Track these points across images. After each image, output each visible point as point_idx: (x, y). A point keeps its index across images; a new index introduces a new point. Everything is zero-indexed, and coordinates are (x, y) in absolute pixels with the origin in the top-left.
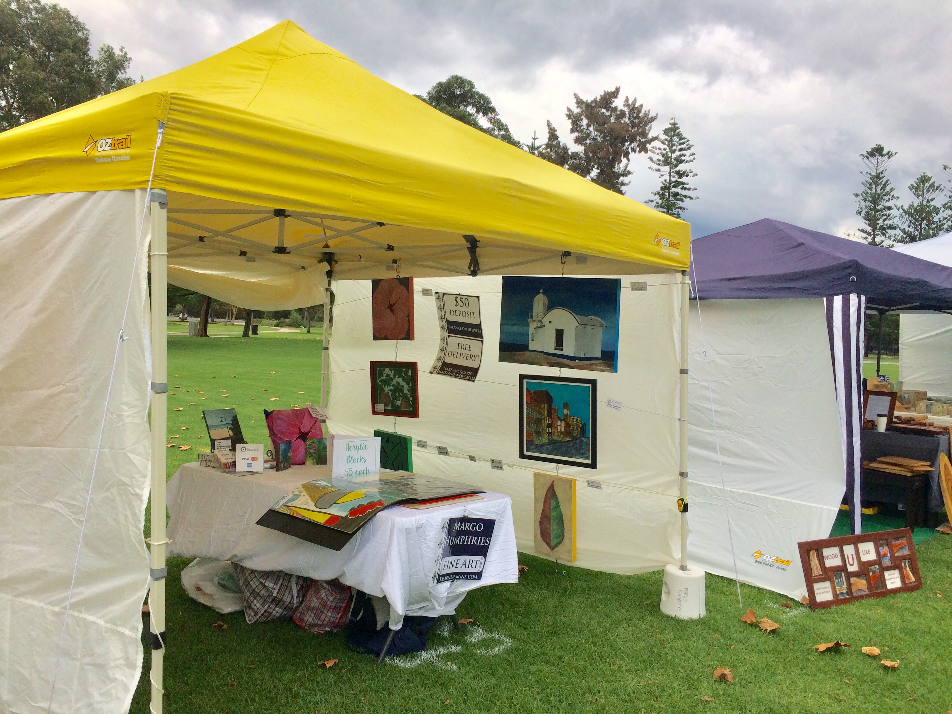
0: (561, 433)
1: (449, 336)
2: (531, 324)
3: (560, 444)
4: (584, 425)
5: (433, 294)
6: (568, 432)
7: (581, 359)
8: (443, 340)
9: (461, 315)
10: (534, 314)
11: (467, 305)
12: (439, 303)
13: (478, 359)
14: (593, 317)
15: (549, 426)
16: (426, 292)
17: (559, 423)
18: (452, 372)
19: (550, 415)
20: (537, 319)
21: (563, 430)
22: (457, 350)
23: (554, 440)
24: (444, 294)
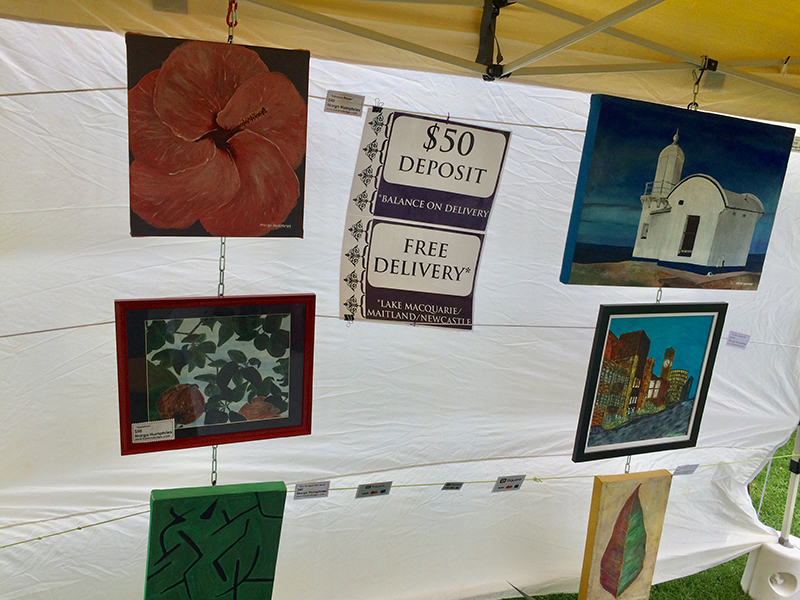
0: (652, 400)
1: (376, 222)
2: (645, 205)
3: (645, 420)
4: (691, 379)
5: (365, 109)
6: (662, 398)
7: (715, 270)
8: (355, 230)
9: (435, 171)
10: (655, 185)
11: (464, 150)
12: (372, 136)
13: (466, 277)
14: (750, 195)
15: (635, 393)
16: (343, 103)
17: (652, 385)
18: (403, 310)
19: (639, 375)
20: (659, 196)
21: (655, 396)
22: (403, 257)
23: (637, 415)
24: (397, 115)
